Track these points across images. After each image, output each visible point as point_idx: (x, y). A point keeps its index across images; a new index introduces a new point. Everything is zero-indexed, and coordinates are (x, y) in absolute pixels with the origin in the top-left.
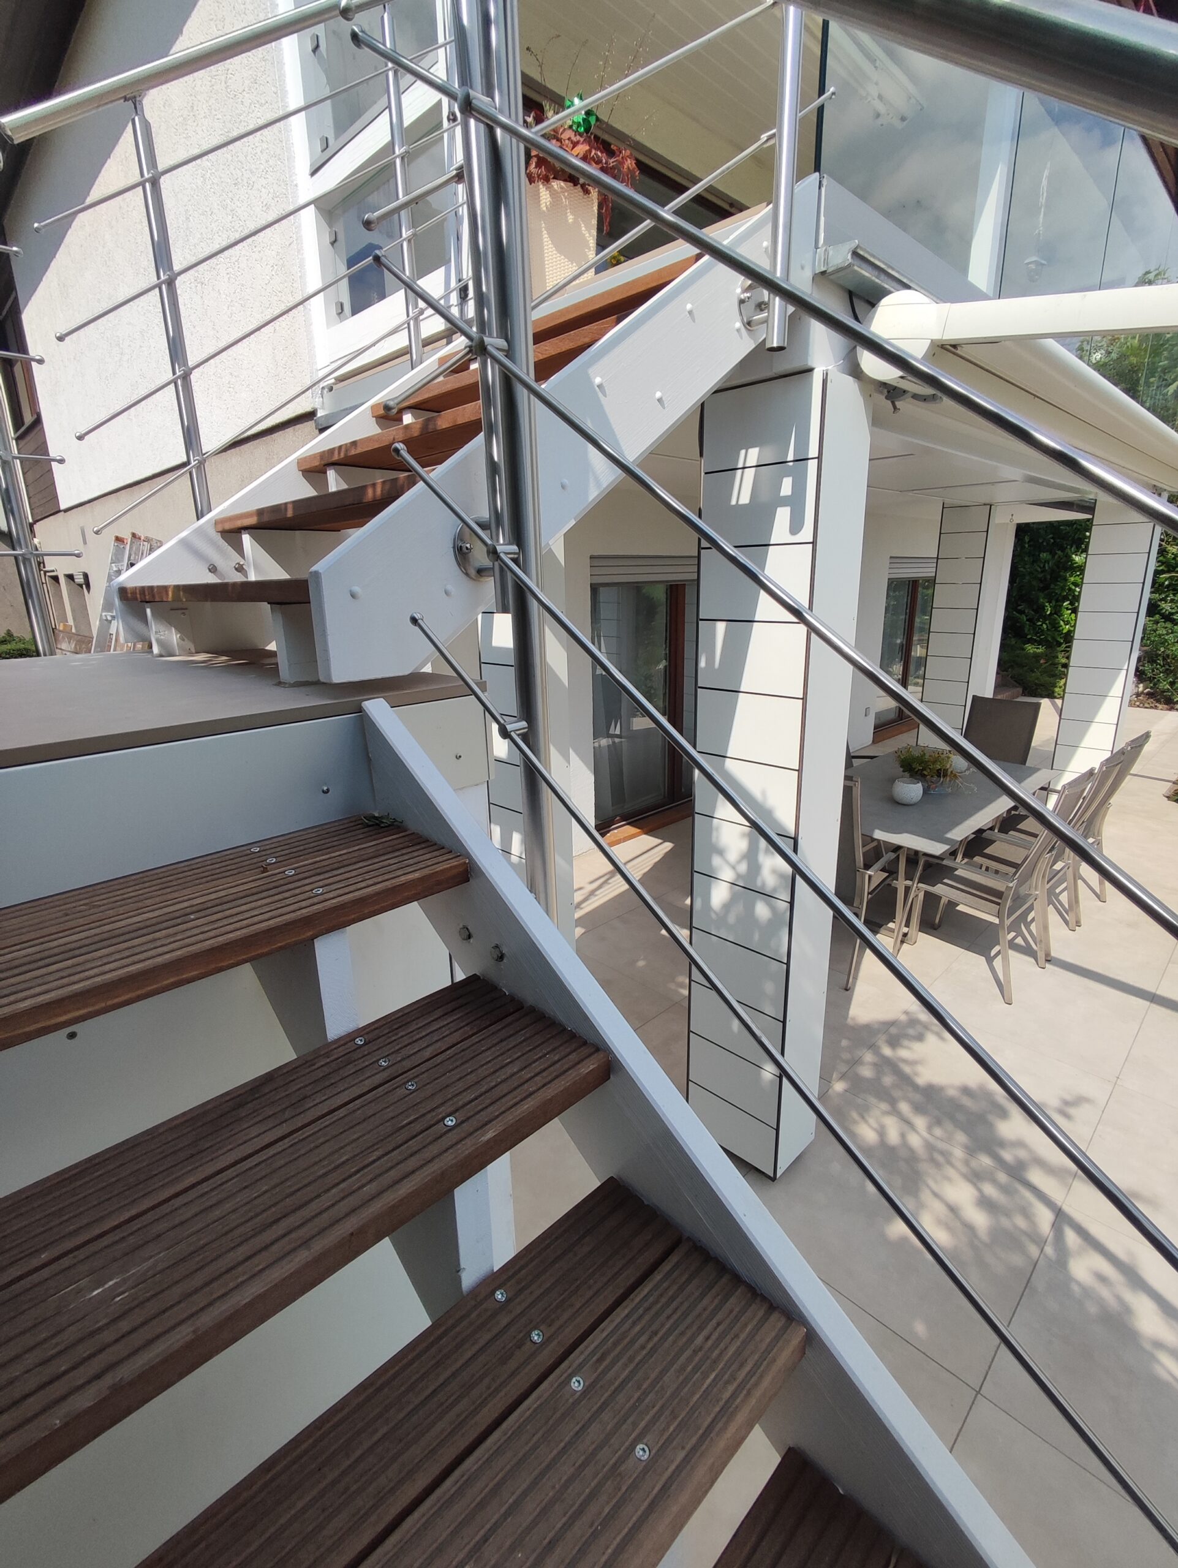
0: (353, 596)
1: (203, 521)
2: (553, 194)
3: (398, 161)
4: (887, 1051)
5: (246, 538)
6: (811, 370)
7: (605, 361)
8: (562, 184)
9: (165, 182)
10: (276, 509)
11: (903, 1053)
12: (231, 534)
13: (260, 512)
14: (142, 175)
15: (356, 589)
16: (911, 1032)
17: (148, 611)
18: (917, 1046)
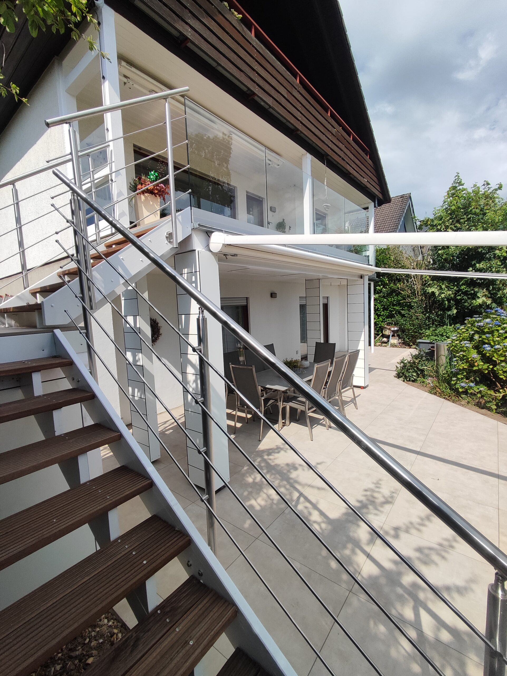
0: (52, 306)
1: (26, 290)
2: (145, 197)
3: (93, 193)
4: (266, 457)
5: (38, 295)
6: (195, 250)
7: (124, 253)
8: (148, 194)
9: (20, 203)
10: (45, 287)
11: (271, 457)
12: (34, 294)
13: (41, 288)
14: (14, 202)
15: (53, 305)
16: (276, 451)
17: (6, 315)
18: (277, 455)
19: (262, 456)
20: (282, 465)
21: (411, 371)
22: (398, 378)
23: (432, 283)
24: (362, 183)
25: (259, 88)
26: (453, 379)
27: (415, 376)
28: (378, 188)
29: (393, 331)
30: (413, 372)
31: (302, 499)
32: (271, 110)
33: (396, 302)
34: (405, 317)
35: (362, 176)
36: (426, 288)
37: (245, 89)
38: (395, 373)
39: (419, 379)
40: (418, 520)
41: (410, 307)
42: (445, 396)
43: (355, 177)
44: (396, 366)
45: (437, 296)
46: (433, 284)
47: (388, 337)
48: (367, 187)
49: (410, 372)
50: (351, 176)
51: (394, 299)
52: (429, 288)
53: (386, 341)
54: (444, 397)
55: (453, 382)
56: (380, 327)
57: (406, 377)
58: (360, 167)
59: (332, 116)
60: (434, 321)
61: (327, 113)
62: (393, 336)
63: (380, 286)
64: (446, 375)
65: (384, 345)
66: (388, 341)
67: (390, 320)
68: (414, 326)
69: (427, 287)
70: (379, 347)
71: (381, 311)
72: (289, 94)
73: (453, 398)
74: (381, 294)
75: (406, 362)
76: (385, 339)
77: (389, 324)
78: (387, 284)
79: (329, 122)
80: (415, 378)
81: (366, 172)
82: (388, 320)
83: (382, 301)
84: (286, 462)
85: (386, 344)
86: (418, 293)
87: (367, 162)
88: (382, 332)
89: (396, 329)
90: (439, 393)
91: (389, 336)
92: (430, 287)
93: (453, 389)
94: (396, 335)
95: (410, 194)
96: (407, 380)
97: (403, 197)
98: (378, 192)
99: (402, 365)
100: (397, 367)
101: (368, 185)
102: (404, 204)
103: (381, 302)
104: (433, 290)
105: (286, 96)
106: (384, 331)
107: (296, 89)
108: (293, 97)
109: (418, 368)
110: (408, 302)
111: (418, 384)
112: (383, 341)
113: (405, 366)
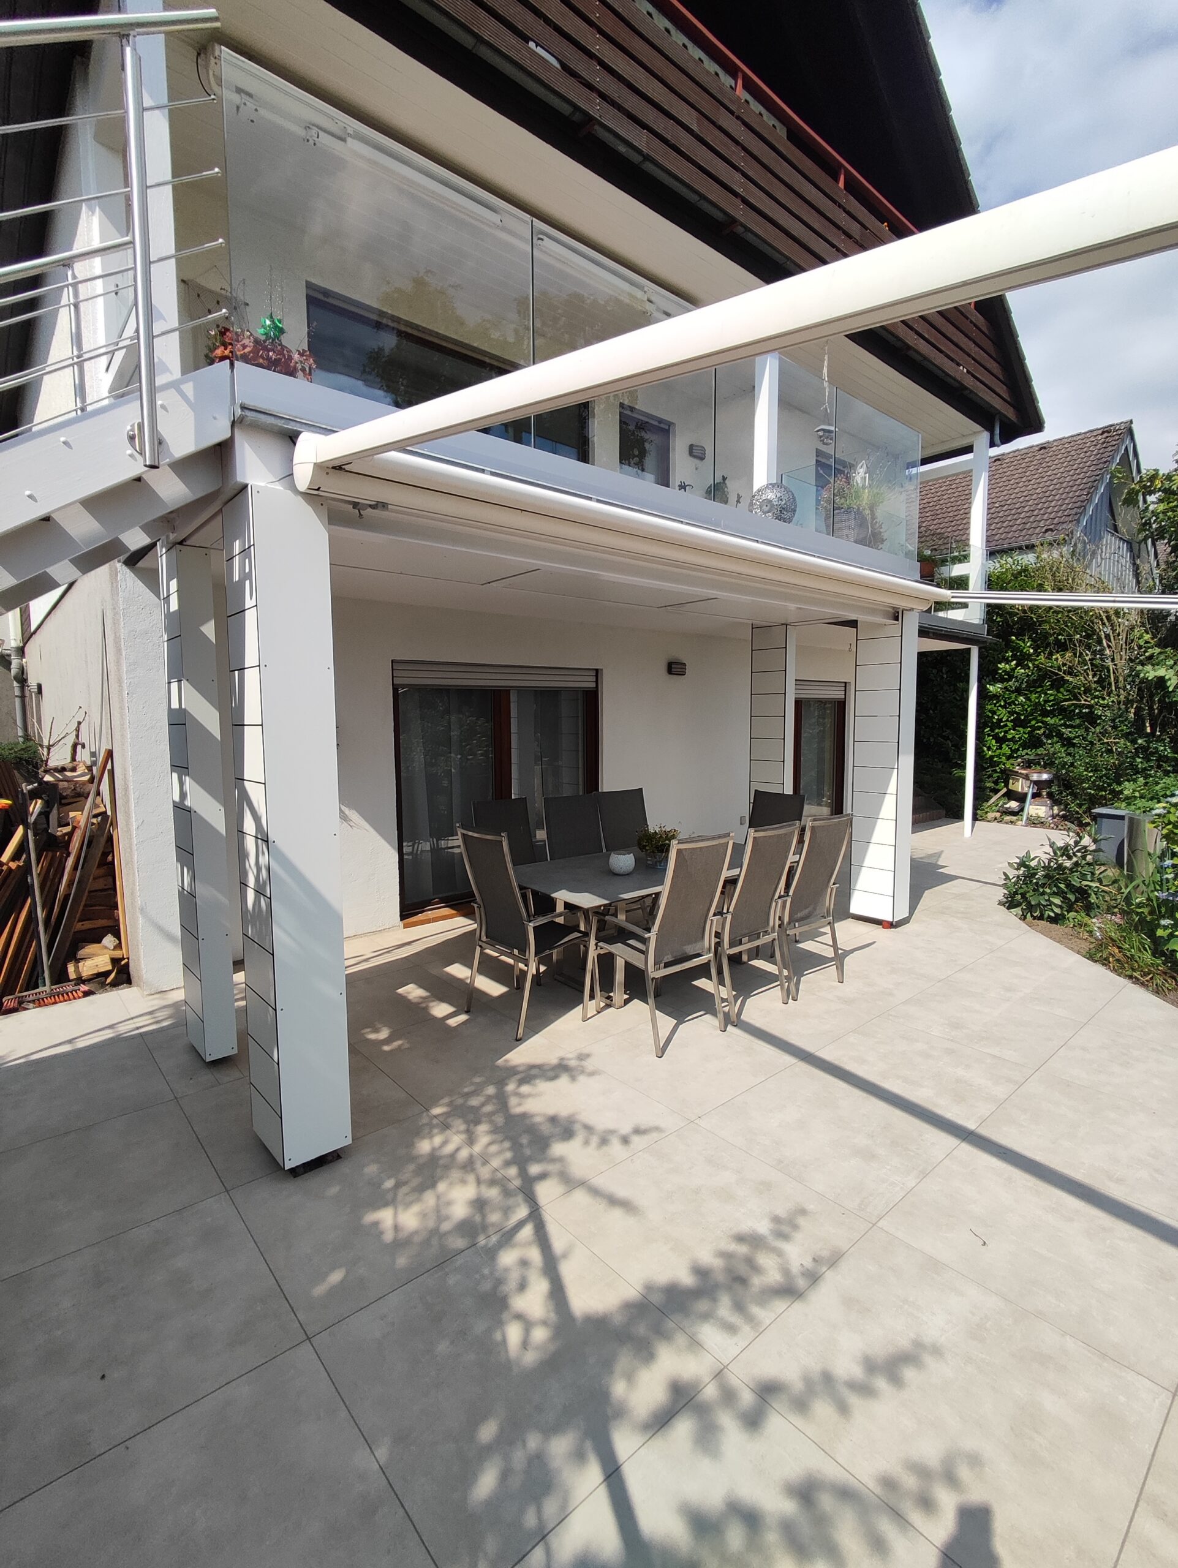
4: (511, 1087)
6: (247, 485)
11: (524, 1089)
18: (543, 1086)
19: (501, 1083)
20: (538, 1119)
21: (1048, 890)
22: (1008, 908)
23: (1160, 653)
24: (948, 375)
25: (605, 104)
26: (1164, 922)
27: (1057, 906)
28: (1002, 389)
29: (1036, 783)
30: (1054, 893)
31: (527, 1231)
32: (648, 167)
33: (1053, 705)
34: (1074, 745)
35: (952, 360)
36: (1139, 668)
37: (566, 109)
38: (1000, 893)
39: (1072, 914)
40: (857, 1372)
41: (1091, 719)
42: (1134, 970)
43: (925, 358)
44: (1005, 874)
45: (1170, 689)
46: (1162, 657)
47: (1021, 798)
48: (966, 388)
49: (1043, 893)
50: (911, 353)
51: (1047, 696)
52: (1149, 668)
53: (1017, 809)
54: (1128, 973)
55: (1160, 933)
56: (1003, 772)
57: (1030, 908)
58: (943, 330)
59: (852, 187)
60: (1162, 759)
61: (837, 181)
62: (1035, 796)
63: (1008, 662)
64: (1146, 910)
65: (1008, 818)
66: (1022, 810)
67: (1030, 754)
68: (1096, 771)
69: (1143, 665)
70: (995, 824)
71: (1006, 729)
72: (706, 122)
73: (1159, 980)
74: (1010, 683)
75: (1033, 864)
76: (1013, 805)
77: (1028, 764)
78: (1028, 657)
79: (840, 206)
80: (1058, 911)
81: (963, 346)
82: (1027, 754)
83: (1013, 702)
84: (551, 1111)
85: (1014, 818)
86: (1117, 681)
87: (967, 318)
88: (1007, 785)
89: (1045, 776)
90: (1118, 961)
91: (1026, 795)
92: (1153, 665)
93: (1163, 954)
94: (1044, 793)
95: (1131, 422)
96: (1032, 916)
97: (1108, 432)
98: (1000, 401)
99: (1021, 872)
100: (1007, 878)
101: (969, 382)
102: (1110, 449)
103: (1010, 704)
104: (1161, 672)
105: (695, 127)
106: (1011, 781)
107: (732, 112)
108: (717, 132)
109: (1069, 885)
110: (1088, 707)
111: (1066, 930)
112: (1007, 808)
113: (1030, 874)
